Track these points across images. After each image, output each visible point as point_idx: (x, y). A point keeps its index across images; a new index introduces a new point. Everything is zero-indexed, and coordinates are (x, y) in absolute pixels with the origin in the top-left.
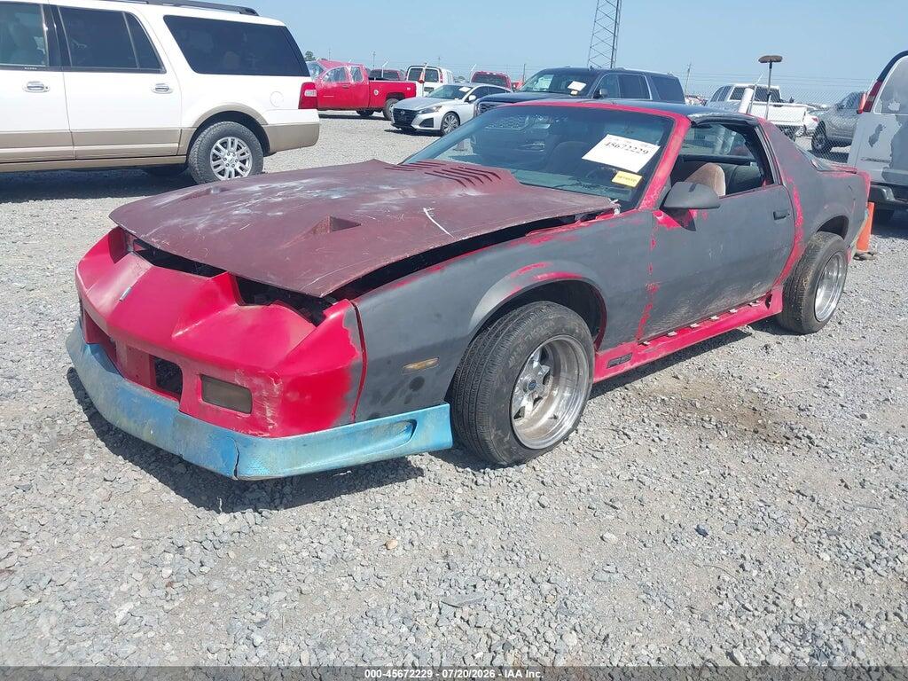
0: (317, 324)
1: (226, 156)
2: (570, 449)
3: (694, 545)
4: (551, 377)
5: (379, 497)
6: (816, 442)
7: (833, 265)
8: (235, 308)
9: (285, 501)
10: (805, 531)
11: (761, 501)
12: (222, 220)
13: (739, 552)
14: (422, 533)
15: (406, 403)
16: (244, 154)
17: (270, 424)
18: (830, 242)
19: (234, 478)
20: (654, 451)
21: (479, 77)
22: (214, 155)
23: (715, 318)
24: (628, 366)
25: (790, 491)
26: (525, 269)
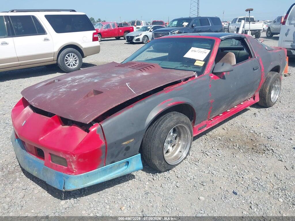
0: (88, 132)
1: (70, 60)
2: (187, 162)
3: (233, 199)
4: (178, 137)
5: (119, 188)
6: (275, 151)
7: (276, 83)
8: (61, 127)
9: (85, 193)
10: (273, 189)
11: (256, 178)
12: (56, 94)
13: (249, 201)
14: (134, 202)
15: (124, 155)
16: (76, 58)
17: (74, 170)
18: (274, 75)
19: (64, 190)
20: (217, 160)
21: (154, 23)
22: (66, 59)
23: (236, 107)
24: (206, 129)
25: (267, 173)
26: (164, 102)
